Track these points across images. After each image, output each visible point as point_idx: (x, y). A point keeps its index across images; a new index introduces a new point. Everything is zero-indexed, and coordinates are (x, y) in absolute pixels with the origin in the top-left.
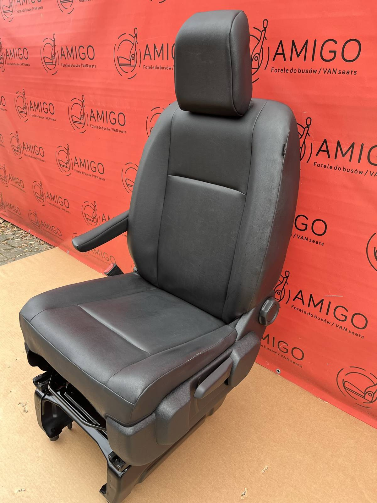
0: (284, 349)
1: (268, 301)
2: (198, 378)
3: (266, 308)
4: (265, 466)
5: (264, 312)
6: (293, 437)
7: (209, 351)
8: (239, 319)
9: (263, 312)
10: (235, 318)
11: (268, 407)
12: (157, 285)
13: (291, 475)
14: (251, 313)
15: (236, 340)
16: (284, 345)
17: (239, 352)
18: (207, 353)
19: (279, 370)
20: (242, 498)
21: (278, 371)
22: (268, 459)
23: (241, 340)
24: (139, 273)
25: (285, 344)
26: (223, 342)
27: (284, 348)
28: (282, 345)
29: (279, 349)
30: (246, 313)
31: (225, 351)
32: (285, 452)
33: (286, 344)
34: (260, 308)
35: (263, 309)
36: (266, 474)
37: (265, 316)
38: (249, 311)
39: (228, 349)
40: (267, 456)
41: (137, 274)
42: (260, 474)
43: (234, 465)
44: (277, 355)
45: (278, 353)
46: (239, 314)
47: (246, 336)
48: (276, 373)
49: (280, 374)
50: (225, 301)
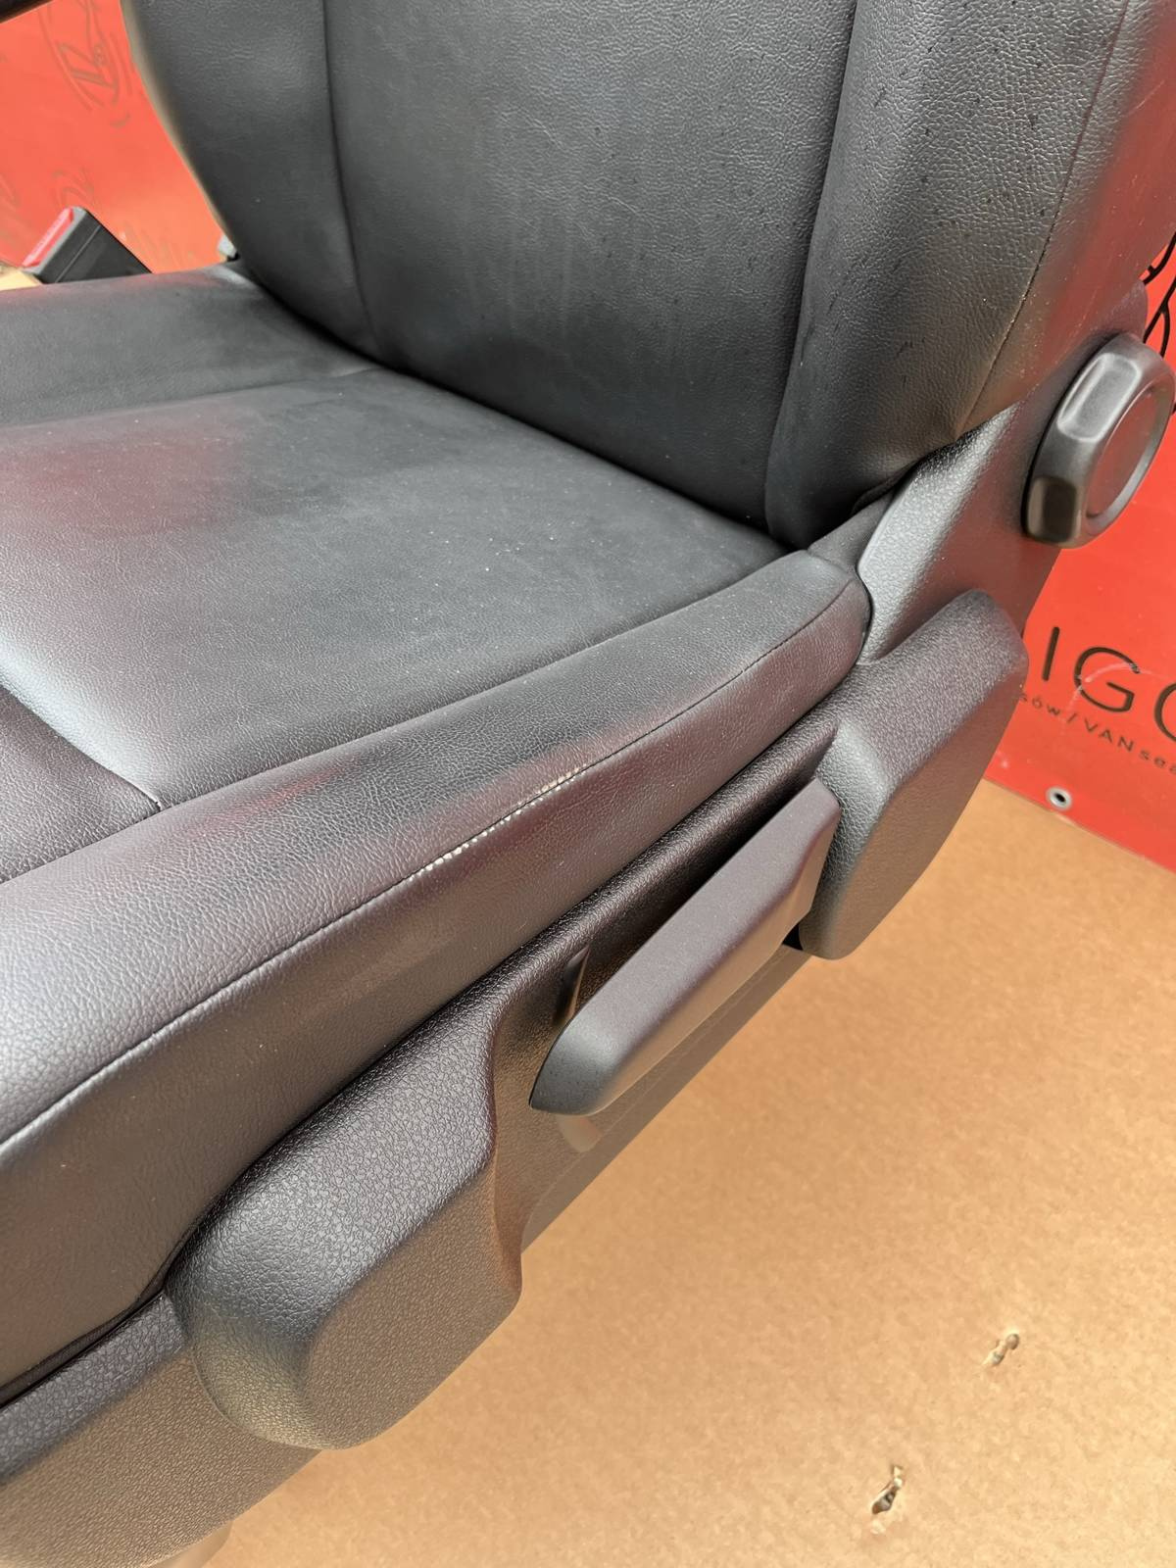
0: (1111, 689)
1: (1105, 361)
2: (564, 963)
3: (1087, 416)
4: (1001, 1329)
5: (1073, 444)
6: (1153, 1156)
7: (652, 749)
8: (887, 498)
9: (1068, 444)
10: (864, 491)
11: (1009, 990)
12: (369, 344)
13: (1154, 1377)
14: (981, 448)
15: (866, 654)
16: (1117, 672)
17: (882, 738)
18: (634, 771)
19: (1065, 794)
20: (878, 1524)
21: (1061, 798)
22: (1019, 1286)
23: (896, 652)
24: (250, 273)
25: (1124, 665)
26: (769, 676)
27: (1111, 685)
28: (1103, 669)
29: (1077, 692)
30: (946, 449)
31: (778, 740)
32: (1116, 1241)
33: (1129, 661)
34: (1047, 415)
35: (1065, 422)
36: (1009, 1376)
37: (1077, 468)
38: (967, 437)
39: (799, 721)
40: (1013, 1266)
41: (236, 278)
42: (977, 1376)
43: (831, 1318)
44: (1064, 721)
45: (1070, 708)
46: (893, 463)
47: (930, 626)
48: (1048, 806)
49: (1068, 813)
50: (784, 375)
